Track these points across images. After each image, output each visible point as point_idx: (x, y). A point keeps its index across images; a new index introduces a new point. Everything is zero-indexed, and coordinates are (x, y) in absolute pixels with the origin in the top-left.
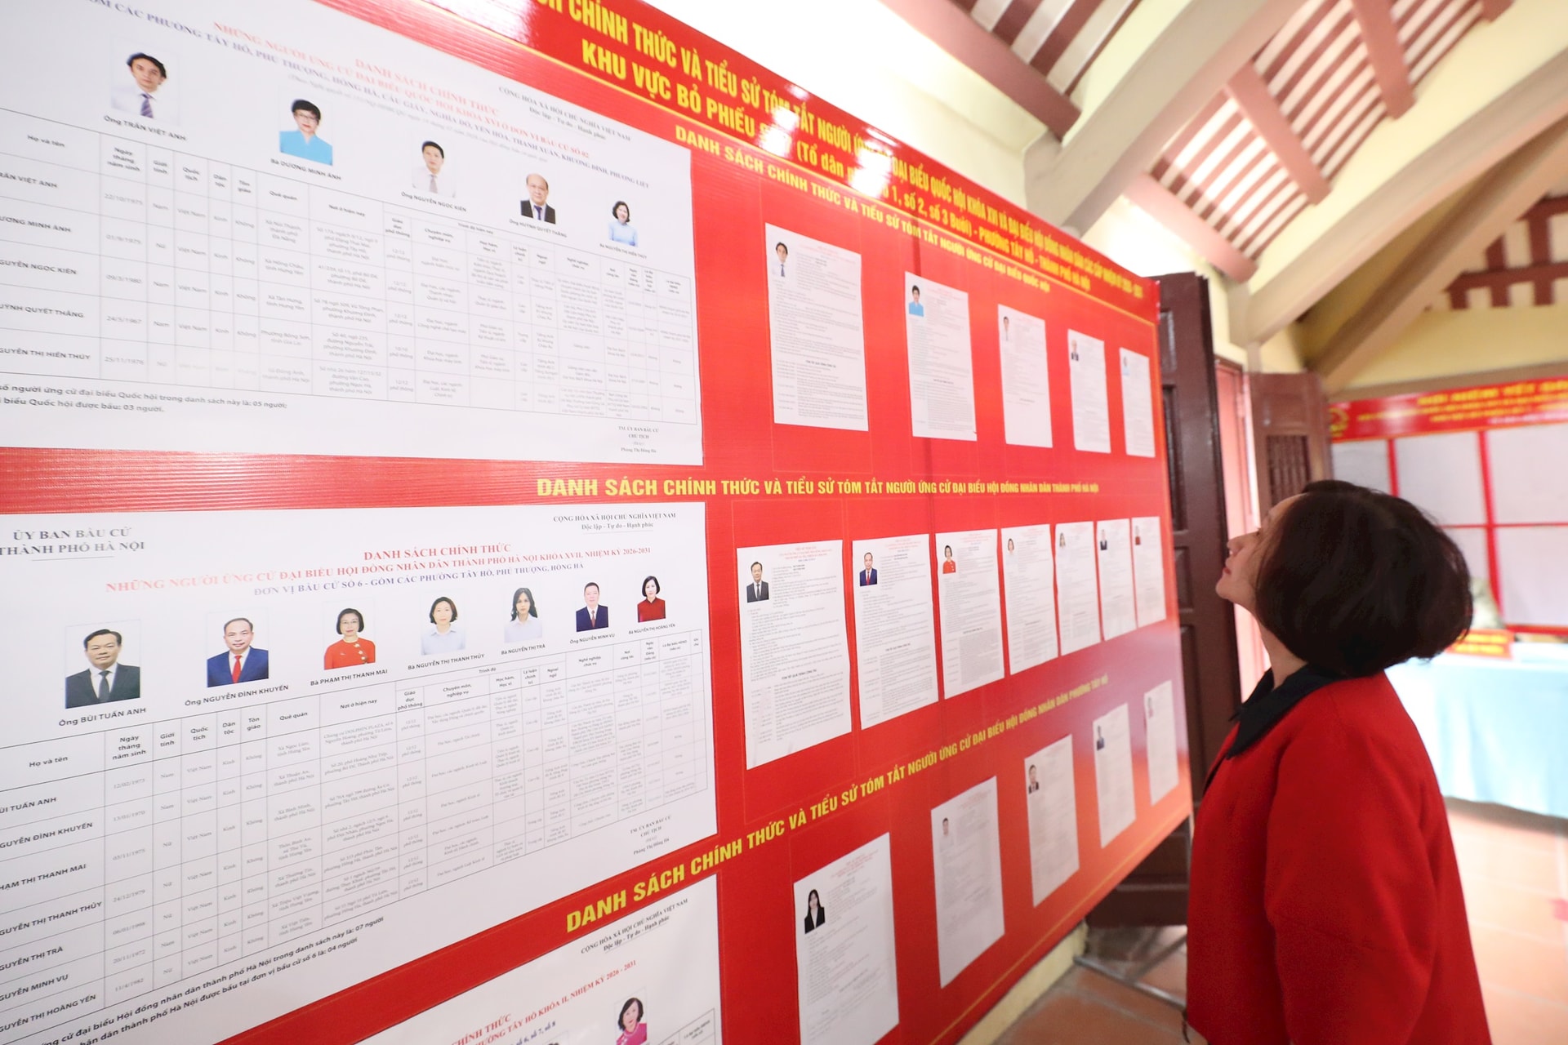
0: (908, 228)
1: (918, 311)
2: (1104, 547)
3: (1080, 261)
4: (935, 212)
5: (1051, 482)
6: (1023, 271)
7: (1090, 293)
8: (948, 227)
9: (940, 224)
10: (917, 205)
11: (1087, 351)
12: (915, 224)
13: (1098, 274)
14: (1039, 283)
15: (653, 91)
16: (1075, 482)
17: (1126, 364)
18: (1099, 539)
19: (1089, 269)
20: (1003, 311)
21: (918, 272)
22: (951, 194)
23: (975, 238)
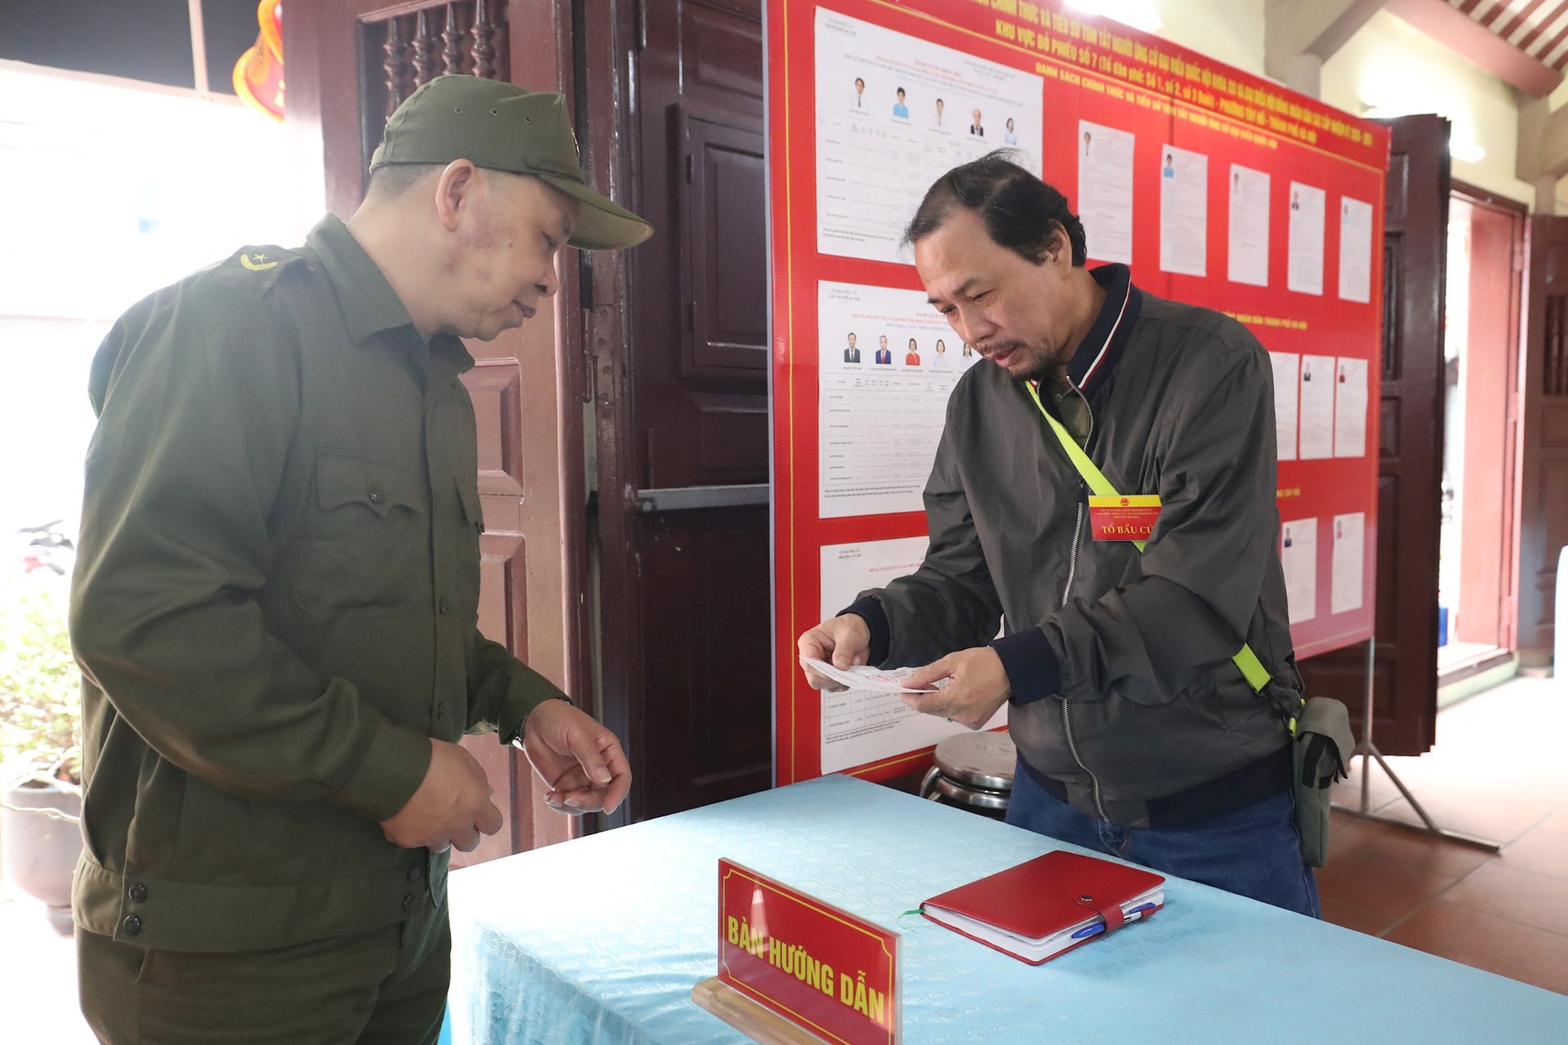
0: (1167, 109)
1: (1170, 173)
2: (1307, 379)
3: (1308, 117)
4: (1187, 93)
5: (1264, 315)
6: (1254, 132)
7: (1318, 145)
8: (1196, 104)
9: (1190, 101)
10: (1175, 89)
11: (1309, 201)
12: (1172, 104)
13: (1326, 127)
14: (1267, 141)
15: (1026, 42)
16: (1286, 318)
17: (1346, 212)
18: (1304, 371)
19: (1317, 123)
20: (1235, 169)
21: (1171, 143)
22: (1200, 75)
23: (1216, 110)
